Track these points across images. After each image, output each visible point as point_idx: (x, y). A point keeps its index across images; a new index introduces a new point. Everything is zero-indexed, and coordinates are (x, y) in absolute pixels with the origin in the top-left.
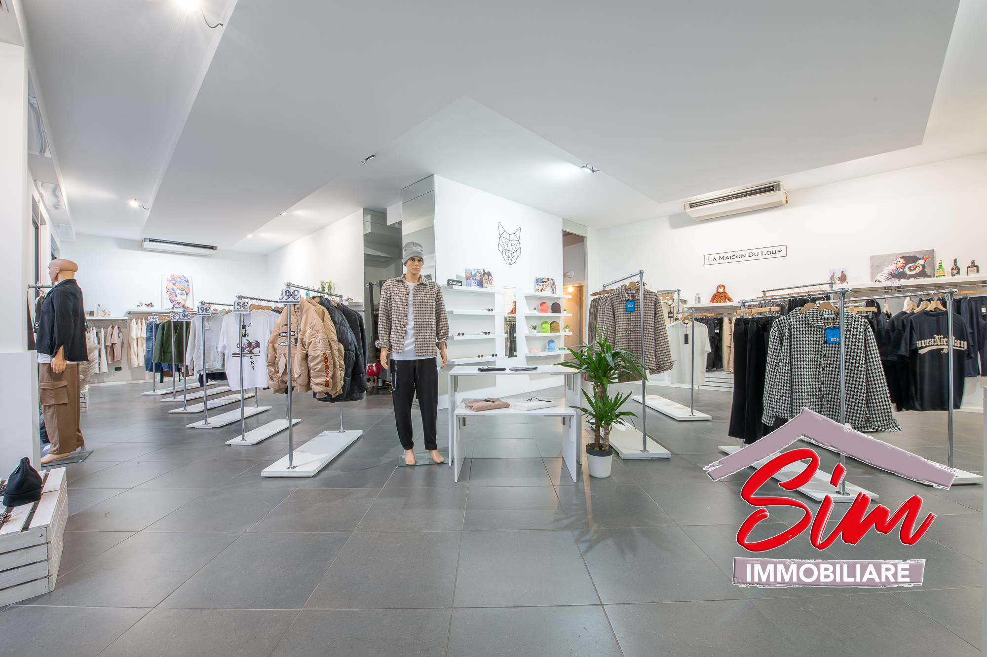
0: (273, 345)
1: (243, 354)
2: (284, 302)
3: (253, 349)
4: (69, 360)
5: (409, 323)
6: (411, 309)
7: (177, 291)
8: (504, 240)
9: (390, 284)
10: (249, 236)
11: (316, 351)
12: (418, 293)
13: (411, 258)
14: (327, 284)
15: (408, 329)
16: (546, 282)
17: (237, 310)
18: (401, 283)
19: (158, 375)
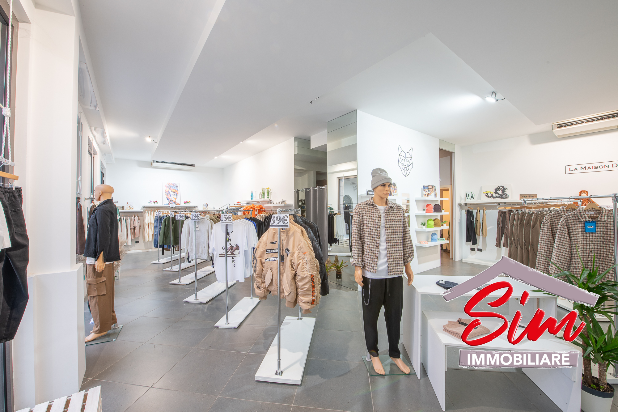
0: (261, 260)
1: (228, 254)
2: (275, 226)
3: (234, 251)
4: (108, 261)
5: (382, 244)
6: (383, 231)
7: (171, 193)
8: (402, 158)
9: (362, 207)
10: (216, 158)
11: (304, 273)
12: (389, 216)
13: (383, 184)
14: (266, 190)
15: (381, 250)
16: (431, 189)
17: (224, 221)
18: (372, 206)
19: (161, 249)
